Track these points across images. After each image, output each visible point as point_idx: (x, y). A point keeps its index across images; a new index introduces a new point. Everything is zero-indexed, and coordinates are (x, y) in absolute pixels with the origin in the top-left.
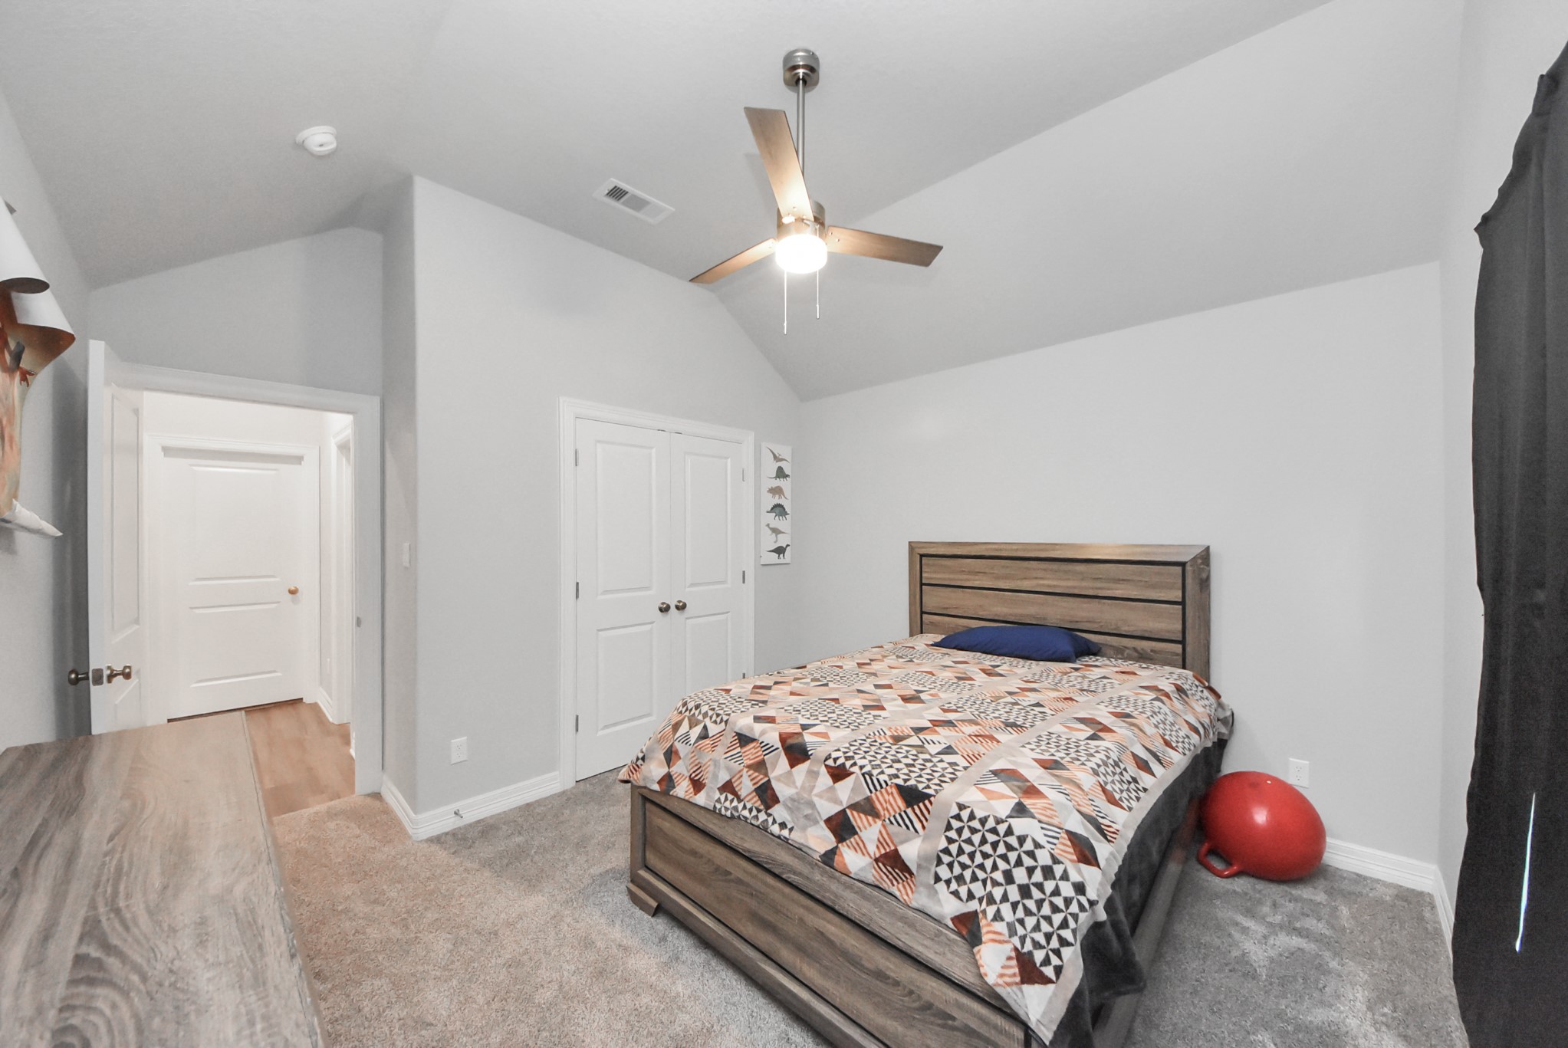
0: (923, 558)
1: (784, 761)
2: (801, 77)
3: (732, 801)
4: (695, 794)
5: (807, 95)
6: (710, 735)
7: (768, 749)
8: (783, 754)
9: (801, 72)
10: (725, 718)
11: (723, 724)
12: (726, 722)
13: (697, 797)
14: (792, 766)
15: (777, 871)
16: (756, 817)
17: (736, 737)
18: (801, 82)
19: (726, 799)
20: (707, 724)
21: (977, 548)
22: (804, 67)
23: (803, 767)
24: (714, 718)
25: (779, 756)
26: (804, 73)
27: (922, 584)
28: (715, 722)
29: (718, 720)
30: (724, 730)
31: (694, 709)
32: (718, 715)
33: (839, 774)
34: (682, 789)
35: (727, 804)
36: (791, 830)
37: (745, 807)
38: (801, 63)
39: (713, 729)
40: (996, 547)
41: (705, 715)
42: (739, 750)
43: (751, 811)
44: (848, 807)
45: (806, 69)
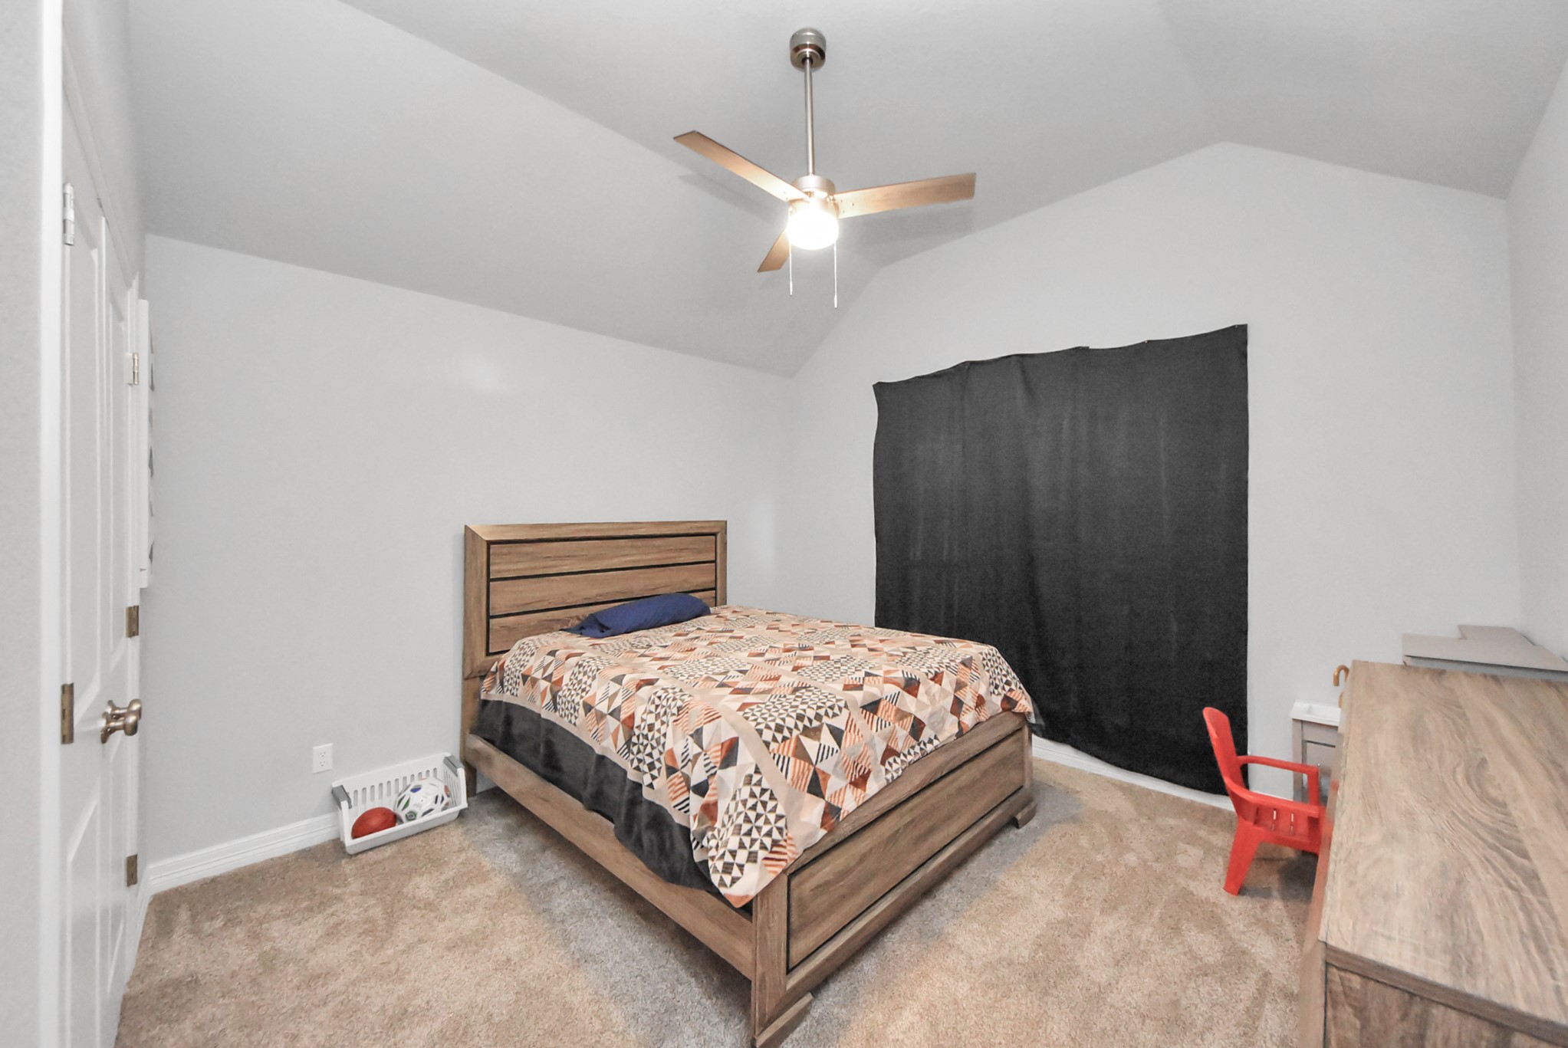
0: (492, 546)
1: (908, 698)
2: (808, 56)
3: (895, 761)
4: (865, 791)
5: (814, 74)
6: (844, 729)
7: (894, 699)
8: (905, 694)
9: (808, 51)
10: (842, 704)
11: (844, 710)
12: (846, 706)
13: (867, 792)
14: (916, 696)
15: (939, 776)
16: (915, 753)
17: (865, 711)
18: (808, 61)
19: (890, 765)
20: (829, 723)
21: (564, 529)
22: (811, 46)
23: (922, 689)
24: (830, 712)
25: (903, 696)
26: (810, 52)
27: (489, 580)
28: (835, 715)
29: (836, 710)
30: (850, 714)
31: (799, 723)
32: (831, 708)
33: (937, 678)
34: (849, 802)
35: (895, 766)
36: (936, 738)
37: (905, 756)
38: (808, 43)
39: (839, 723)
40: (587, 527)
41: (818, 717)
42: (876, 717)
43: (909, 754)
44: (955, 691)
45: (812, 48)
